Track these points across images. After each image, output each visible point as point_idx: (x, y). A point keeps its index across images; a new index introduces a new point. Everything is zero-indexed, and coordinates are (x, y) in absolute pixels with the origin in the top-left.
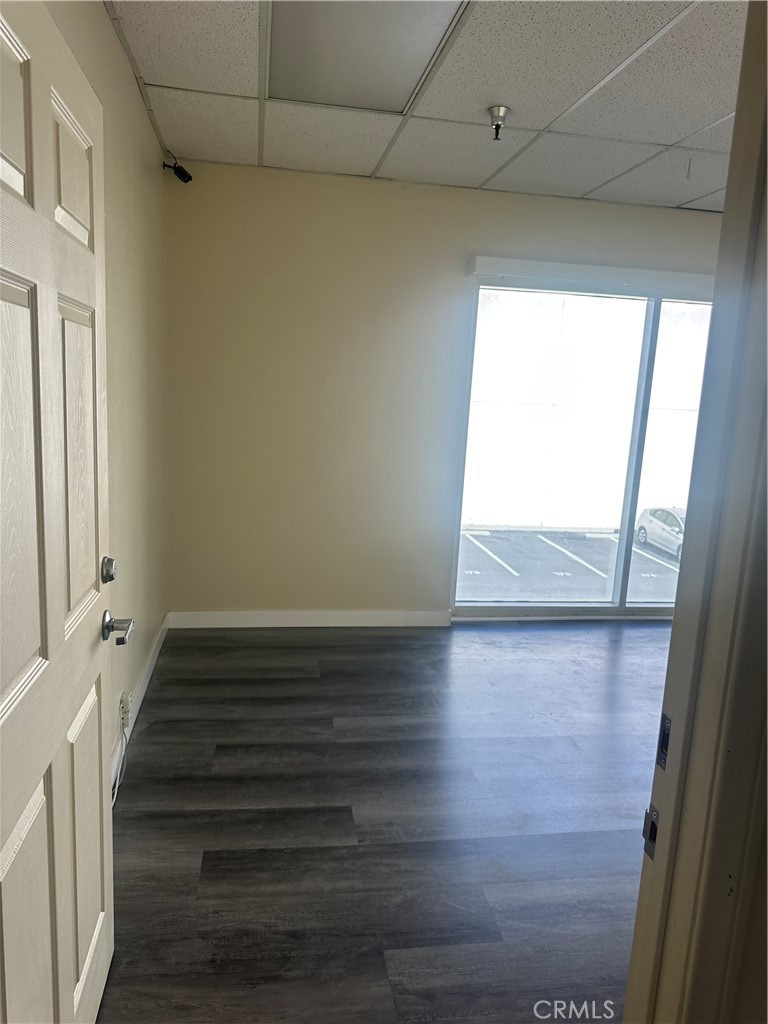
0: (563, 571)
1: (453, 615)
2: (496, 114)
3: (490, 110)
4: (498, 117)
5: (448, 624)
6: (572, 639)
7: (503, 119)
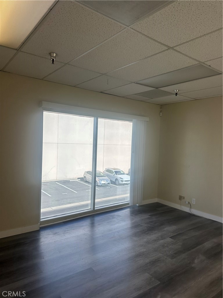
0: (65, 193)
1: (40, 225)
2: (52, 56)
3: (50, 54)
4: (53, 57)
5: (38, 229)
6: (81, 225)
7: (55, 57)
